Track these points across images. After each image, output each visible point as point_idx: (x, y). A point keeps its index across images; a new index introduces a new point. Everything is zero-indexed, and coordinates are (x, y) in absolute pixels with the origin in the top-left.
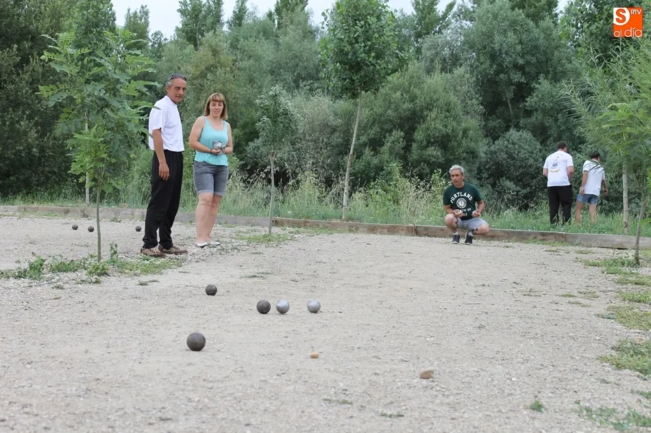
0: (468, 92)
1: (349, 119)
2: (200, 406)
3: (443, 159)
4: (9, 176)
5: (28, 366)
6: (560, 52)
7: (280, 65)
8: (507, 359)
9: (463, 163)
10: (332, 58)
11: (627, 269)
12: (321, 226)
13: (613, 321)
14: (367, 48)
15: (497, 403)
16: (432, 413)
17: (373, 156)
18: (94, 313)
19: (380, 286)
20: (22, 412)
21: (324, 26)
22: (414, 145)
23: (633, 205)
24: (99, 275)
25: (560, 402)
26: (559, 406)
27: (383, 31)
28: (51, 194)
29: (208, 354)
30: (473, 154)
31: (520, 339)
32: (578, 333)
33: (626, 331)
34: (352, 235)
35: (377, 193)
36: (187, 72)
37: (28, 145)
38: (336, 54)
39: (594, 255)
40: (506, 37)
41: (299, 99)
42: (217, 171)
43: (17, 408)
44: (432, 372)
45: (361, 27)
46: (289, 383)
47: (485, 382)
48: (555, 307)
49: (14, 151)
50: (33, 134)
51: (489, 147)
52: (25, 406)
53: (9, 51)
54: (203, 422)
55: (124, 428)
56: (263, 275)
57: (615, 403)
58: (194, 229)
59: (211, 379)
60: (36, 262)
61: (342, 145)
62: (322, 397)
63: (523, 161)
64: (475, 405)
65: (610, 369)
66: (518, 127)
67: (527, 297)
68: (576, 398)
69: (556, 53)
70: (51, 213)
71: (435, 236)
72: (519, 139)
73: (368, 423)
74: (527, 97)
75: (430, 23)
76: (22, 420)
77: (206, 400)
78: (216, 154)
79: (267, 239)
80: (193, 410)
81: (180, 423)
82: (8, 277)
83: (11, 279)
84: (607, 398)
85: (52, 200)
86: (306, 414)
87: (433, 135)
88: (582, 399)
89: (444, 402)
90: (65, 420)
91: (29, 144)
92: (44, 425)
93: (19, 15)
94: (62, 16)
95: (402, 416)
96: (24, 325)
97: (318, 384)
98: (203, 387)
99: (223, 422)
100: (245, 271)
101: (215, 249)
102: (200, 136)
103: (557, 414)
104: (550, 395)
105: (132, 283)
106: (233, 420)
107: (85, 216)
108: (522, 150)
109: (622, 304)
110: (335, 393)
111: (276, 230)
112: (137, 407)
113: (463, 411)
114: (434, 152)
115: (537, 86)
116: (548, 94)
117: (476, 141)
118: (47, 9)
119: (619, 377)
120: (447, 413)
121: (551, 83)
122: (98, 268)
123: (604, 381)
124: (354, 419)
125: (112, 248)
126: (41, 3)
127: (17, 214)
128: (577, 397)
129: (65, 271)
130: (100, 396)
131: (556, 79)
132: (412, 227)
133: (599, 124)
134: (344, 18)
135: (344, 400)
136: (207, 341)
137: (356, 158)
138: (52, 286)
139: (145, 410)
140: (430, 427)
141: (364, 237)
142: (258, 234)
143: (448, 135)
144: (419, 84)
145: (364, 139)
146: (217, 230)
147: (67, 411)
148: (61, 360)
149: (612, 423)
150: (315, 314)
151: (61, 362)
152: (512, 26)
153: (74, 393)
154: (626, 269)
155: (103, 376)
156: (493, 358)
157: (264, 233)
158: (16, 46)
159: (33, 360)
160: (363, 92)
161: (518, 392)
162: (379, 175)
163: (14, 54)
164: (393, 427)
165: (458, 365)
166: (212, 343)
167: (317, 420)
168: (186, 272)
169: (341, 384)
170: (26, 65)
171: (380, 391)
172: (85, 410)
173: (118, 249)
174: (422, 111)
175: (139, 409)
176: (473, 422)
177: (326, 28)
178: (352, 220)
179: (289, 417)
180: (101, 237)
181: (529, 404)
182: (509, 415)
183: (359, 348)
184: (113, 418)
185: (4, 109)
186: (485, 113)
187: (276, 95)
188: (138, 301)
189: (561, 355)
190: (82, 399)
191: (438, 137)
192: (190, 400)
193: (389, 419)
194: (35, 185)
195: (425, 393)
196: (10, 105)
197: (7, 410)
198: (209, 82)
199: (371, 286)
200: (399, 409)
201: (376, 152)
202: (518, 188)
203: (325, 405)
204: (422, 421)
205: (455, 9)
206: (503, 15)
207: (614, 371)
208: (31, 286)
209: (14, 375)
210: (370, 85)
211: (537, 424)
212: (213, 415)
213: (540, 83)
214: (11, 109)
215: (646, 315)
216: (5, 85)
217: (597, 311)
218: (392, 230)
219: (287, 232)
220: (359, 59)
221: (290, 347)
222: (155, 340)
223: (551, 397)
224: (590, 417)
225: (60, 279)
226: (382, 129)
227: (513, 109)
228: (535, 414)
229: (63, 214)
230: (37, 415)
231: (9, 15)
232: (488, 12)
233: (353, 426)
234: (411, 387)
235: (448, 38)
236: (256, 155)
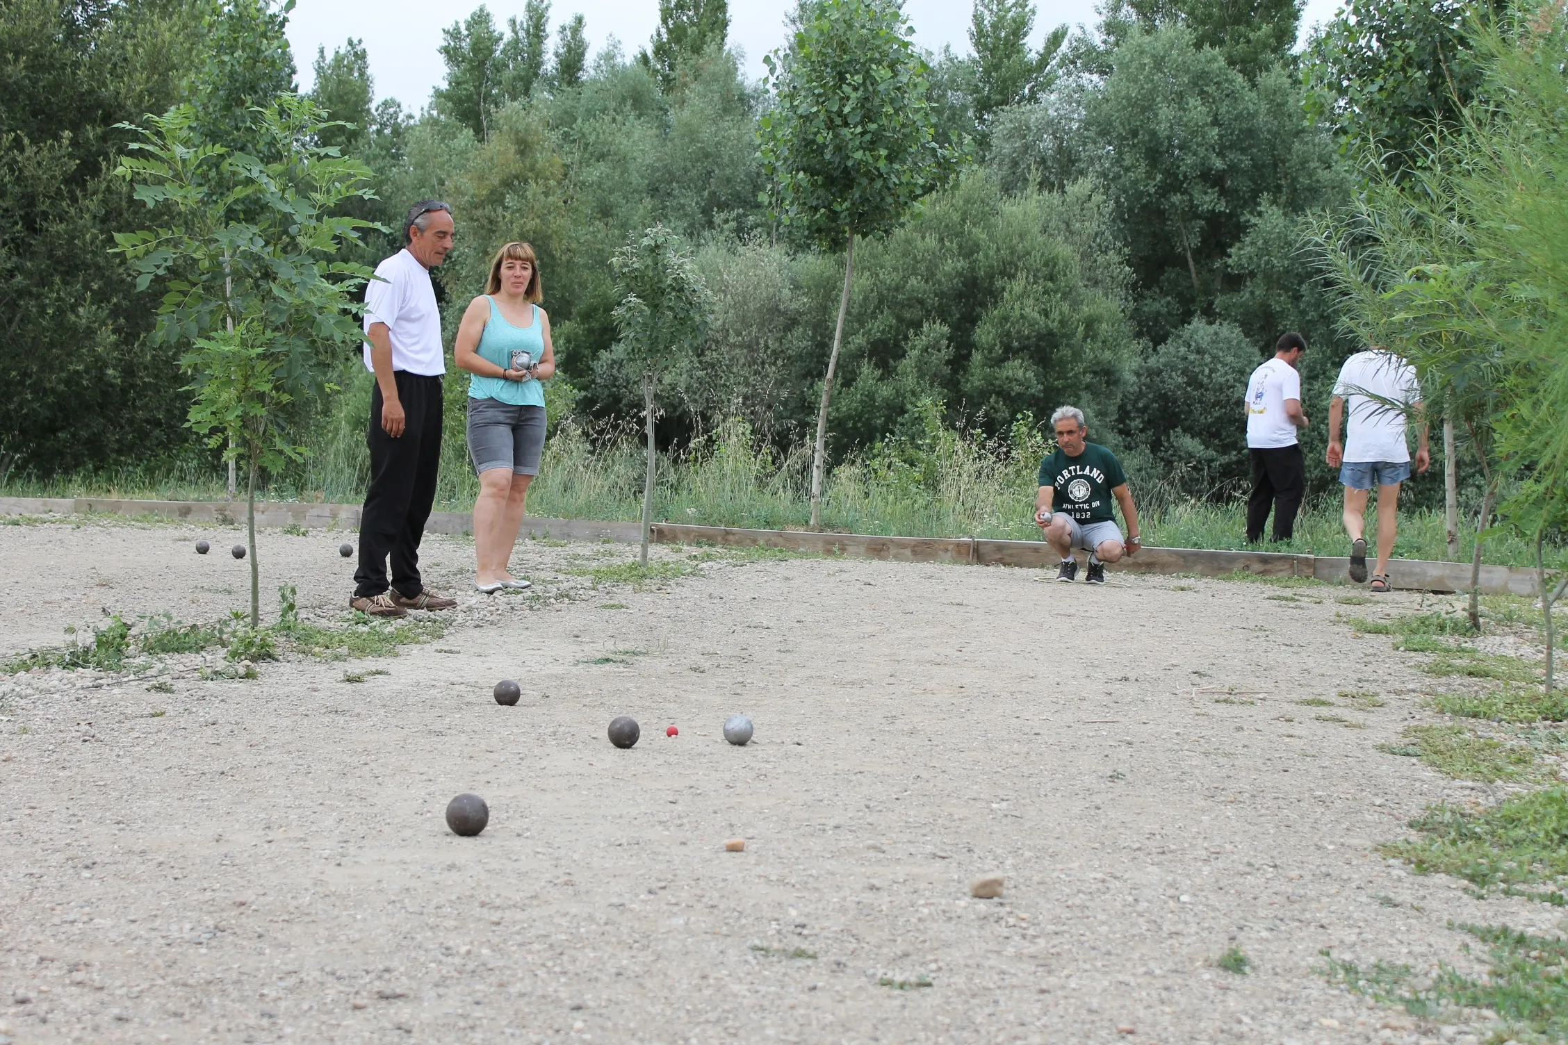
0: (1097, 234)
1: (827, 297)
2: (471, 966)
3: (1040, 387)
4: (54, 431)
5: (86, 874)
6: (1307, 143)
7: (670, 172)
8: (1171, 852)
9: (1086, 396)
10: (786, 160)
11: (1451, 640)
12: (762, 542)
13: (1414, 760)
14: (868, 137)
15: (1143, 955)
16: (996, 977)
17: (881, 379)
18: (239, 748)
19: (892, 680)
20: (67, 981)
21: (769, 86)
22: (977, 357)
23: (1471, 491)
24: (254, 659)
25: (1287, 950)
26: (1284, 960)
27: (903, 98)
28: (150, 471)
29: (495, 843)
30: (1108, 375)
31: (1203, 803)
32: (1333, 789)
33: (1442, 783)
34: (831, 564)
35: (889, 467)
36: (458, 191)
37: (96, 361)
38: (795, 151)
39: (1378, 608)
40: (1185, 110)
41: (713, 252)
42: (521, 419)
43: (57, 973)
44: (999, 883)
45: (856, 89)
46: (675, 909)
47: (1118, 904)
48: (1284, 728)
49: (64, 375)
50: (107, 336)
51: (1145, 359)
52: (74, 968)
53: (52, 146)
54: (477, 1003)
55: (296, 1017)
56: (626, 658)
57: (1410, 952)
58: (471, 550)
59: (498, 902)
60: (111, 629)
61: (811, 354)
62: (748, 944)
63: (1221, 389)
64: (1096, 959)
65: (1403, 874)
66: (1210, 314)
67: (1223, 705)
68: (1322, 941)
69: (1296, 145)
70: (149, 515)
71: (1021, 566)
72: (1213, 342)
73: (849, 1003)
74: (1231, 246)
75: (1011, 78)
76: (65, 1000)
77: (485, 951)
78: (517, 381)
79: (638, 574)
80: (456, 974)
81: (426, 1004)
82: (48, 665)
83: (55, 668)
84: (1393, 941)
85: (153, 486)
86: (712, 981)
87: (1018, 332)
88: (1337, 943)
89: (1025, 951)
90: (163, 1001)
91: (98, 358)
92: (116, 1011)
93: (76, 64)
94: (174, 67)
95: (929, 985)
96: (79, 778)
97: (740, 913)
98: (479, 920)
99: (522, 1002)
100: (586, 648)
101: (520, 596)
102: (481, 340)
103: (1279, 978)
104: (1265, 934)
105: (327, 676)
106: (544, 997)
107: (227, 521)
108: (1219, 366)
109: (1437, 722)
110: (779, 932)
111: (659, 552)
112: (328, 969)
113: (1066, 972)
114: (1019, 371)
115: (1254, 220)
116: (1279, 238)
117: (1115, 347)
118: (140, 50)
119: (1422, 892)
120: (1032, 978)
121: (1285, 214)
122: (251, 644)
123: (1387, 902)
124: (818, 993)
125: (283, 596)
126: (125, 37)
127: (73, 518)
128: (1325, 938)
129: (177, 651)
130: (245, 943)
131: (1295, 206)
132: (967, 545)
133: (1389, 309)
134: (814, 70)
135: (798, 948)
136: (492, 815)
137: (843, 385)
138: (146, 685)
139: (346, 974)
140: (987, 1011)
141: (858, 568)
142: (616, 561)
143: (1051, 333)
144: (986, 216)
145: (859, 340)
146: (524, 552)
147: (169, 979)
148: (161, 859)
149: (1401, 999)
150: (742, 749)
151: (160, 864)
152: (1196, 84)
153: (187, 937)
154: (1449, 641)
155: (254, 897)
156: (1139, 849)
157: (630, 560)
158: (67, 134)
159: (98, 860)
160: (858, 237)
161: (1194, 928)
162: (895, 423)
163: (63, 152)
164: (906, 1013)
165: (1059, 866)
166: (505, 816)
167: (736, 996)
168: (450, 652)
169: (793, 913)
170: (93, 178)
171: (881, 928)
172: (209, 978)
173: (299, 600)
174: (992, 277)
175: (333, 974)
176: (1087, 999)
177: (774, 91)
178: (832, 527)
179: (671, 989)
180: (260, 569)
181: (1216, 955)
182: (1169, 982)
183: (837, 827)
184: (273, 994)
185: (42, 278)
186: (1136, 282)
187: (657, 246)
188: (341, 720)
189: (1293, 841)
190: (203, 951)
191: (1028, 338)
192: (448, 952)
193: (897, 992)
194: (113, 451)
195: (983, 933)
196: (55, 269)
197: (35, 976)
198: (507, 215)
199: (870, 682)
200: (922, 970)
201: (887, 372)
202: (1212, 453)
203: (754, 962)
204: (974, 996)
205: (1064, 47)
206: (1176, 61)
207: (1411, 878)
208: (99, 686)
209: (52, 895)
210: (872, 221)
211: (1232, 1002)
212: (501, 985)
213: (1260, 214)
214: (57, 279)
215: (1490, 746)
216: (45, 224)
217: (1380, 738)
218: (923, 551)
219: (683, 556)
220: (850, 163)
221: (681, 825)
222: (376, 810)
223: (1267, 940)
224: (1353, 986)
225: (165, 668)
226: (900, 319)
227: (1197, 273)
228: (1230, 980)
229: (176, 518)
230: (101, 989)
231: (53, 65)
232: (1142, 53)
233: (816, 1009)
234: (950, 919)
235: (1052, 113)
236: (616, 379)
